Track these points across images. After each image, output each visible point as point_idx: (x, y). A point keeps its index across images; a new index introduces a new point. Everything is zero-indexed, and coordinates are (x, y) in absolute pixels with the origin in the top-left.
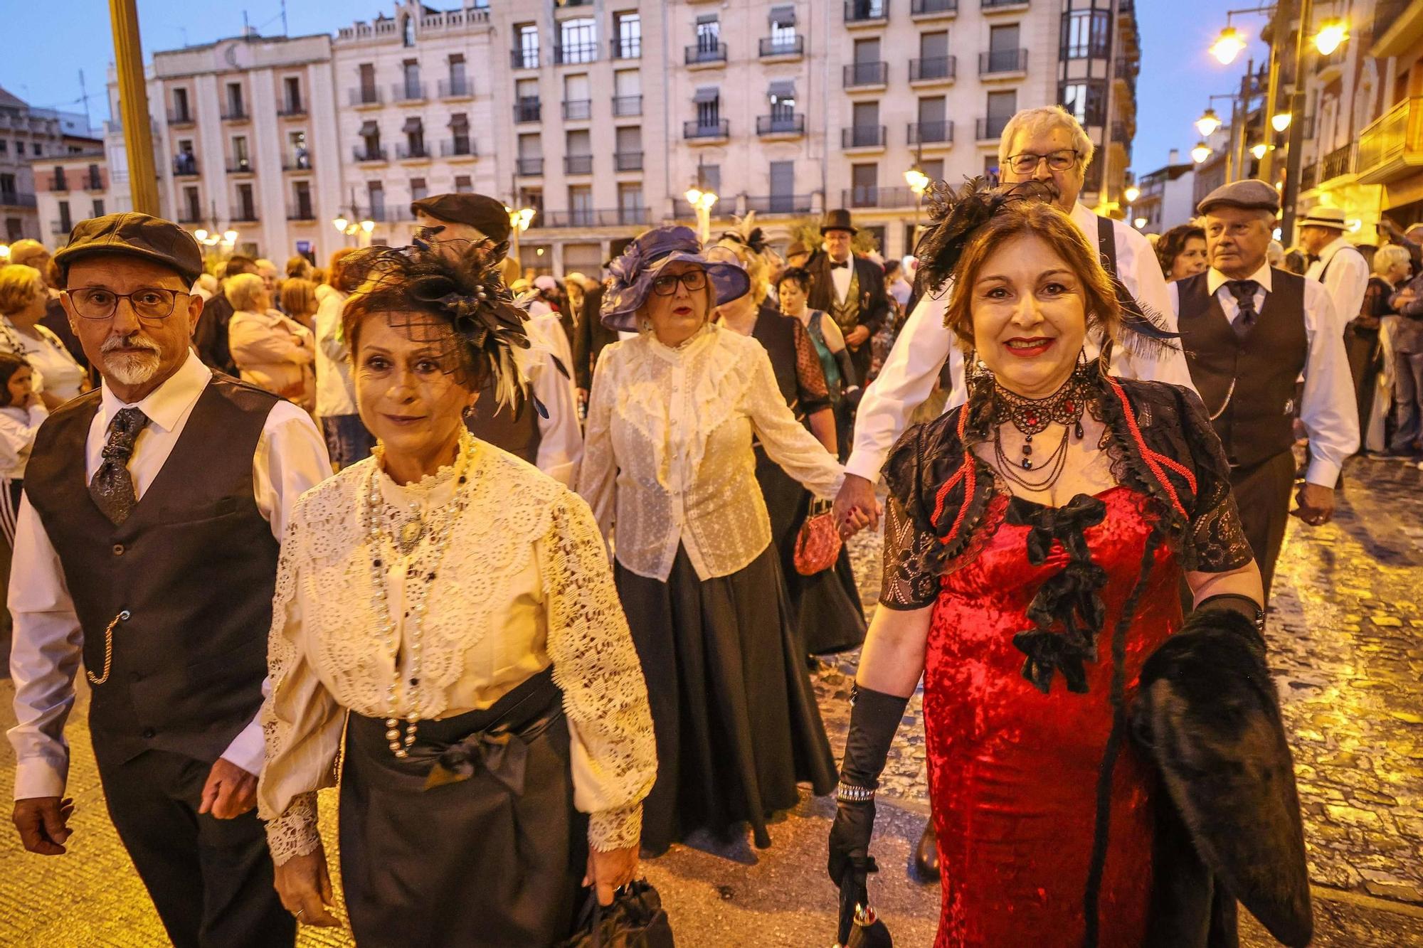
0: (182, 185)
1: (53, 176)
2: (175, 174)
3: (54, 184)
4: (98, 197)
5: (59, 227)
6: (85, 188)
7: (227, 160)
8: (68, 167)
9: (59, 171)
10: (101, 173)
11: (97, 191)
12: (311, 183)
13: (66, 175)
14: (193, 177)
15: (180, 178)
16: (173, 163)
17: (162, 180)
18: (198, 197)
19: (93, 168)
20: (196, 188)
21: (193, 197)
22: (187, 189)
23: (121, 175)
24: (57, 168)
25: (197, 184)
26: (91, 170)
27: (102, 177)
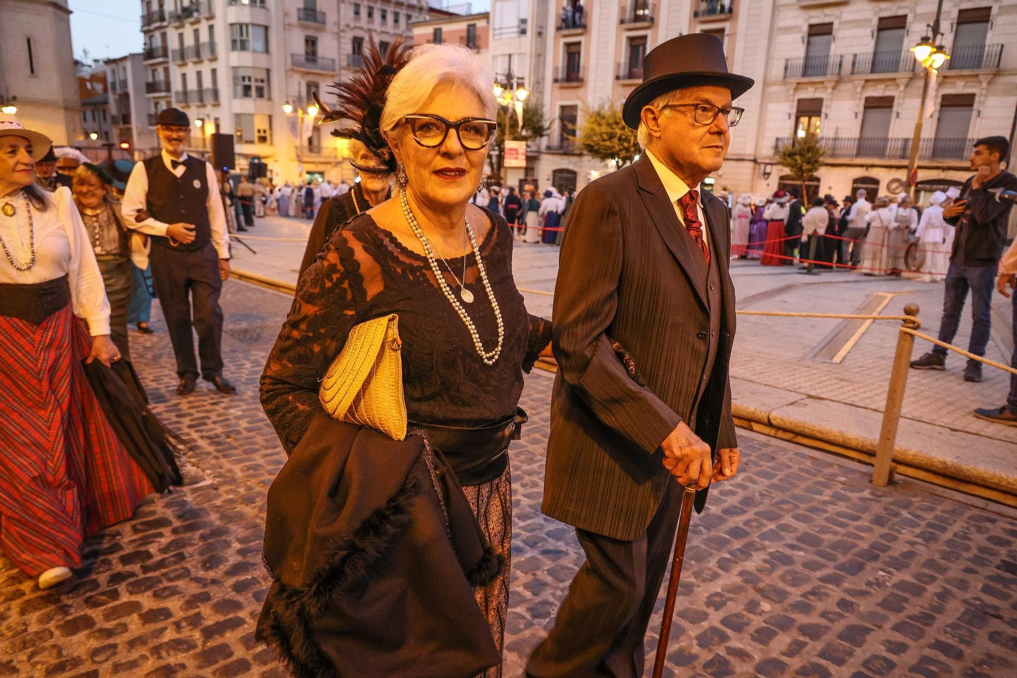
0: (563, 41)
1: (431, 38)
2: (559, 29)
7: (623, 9)
8: (446, 28)
10: (478, 33)
12: (727, 32)
13: (443, 37)
14: (580, 31)
15: (566, 32)
16: (558, 15)
17: (544, 36)
18: (579, 53)
19: (471, 28)
20: (579, 44)
21: (573, 54)
22: (568, 45)
23: (504, 31)
24: (436, 30)
25: (581, 39)
26: (468, 31)
27: (479, 37)
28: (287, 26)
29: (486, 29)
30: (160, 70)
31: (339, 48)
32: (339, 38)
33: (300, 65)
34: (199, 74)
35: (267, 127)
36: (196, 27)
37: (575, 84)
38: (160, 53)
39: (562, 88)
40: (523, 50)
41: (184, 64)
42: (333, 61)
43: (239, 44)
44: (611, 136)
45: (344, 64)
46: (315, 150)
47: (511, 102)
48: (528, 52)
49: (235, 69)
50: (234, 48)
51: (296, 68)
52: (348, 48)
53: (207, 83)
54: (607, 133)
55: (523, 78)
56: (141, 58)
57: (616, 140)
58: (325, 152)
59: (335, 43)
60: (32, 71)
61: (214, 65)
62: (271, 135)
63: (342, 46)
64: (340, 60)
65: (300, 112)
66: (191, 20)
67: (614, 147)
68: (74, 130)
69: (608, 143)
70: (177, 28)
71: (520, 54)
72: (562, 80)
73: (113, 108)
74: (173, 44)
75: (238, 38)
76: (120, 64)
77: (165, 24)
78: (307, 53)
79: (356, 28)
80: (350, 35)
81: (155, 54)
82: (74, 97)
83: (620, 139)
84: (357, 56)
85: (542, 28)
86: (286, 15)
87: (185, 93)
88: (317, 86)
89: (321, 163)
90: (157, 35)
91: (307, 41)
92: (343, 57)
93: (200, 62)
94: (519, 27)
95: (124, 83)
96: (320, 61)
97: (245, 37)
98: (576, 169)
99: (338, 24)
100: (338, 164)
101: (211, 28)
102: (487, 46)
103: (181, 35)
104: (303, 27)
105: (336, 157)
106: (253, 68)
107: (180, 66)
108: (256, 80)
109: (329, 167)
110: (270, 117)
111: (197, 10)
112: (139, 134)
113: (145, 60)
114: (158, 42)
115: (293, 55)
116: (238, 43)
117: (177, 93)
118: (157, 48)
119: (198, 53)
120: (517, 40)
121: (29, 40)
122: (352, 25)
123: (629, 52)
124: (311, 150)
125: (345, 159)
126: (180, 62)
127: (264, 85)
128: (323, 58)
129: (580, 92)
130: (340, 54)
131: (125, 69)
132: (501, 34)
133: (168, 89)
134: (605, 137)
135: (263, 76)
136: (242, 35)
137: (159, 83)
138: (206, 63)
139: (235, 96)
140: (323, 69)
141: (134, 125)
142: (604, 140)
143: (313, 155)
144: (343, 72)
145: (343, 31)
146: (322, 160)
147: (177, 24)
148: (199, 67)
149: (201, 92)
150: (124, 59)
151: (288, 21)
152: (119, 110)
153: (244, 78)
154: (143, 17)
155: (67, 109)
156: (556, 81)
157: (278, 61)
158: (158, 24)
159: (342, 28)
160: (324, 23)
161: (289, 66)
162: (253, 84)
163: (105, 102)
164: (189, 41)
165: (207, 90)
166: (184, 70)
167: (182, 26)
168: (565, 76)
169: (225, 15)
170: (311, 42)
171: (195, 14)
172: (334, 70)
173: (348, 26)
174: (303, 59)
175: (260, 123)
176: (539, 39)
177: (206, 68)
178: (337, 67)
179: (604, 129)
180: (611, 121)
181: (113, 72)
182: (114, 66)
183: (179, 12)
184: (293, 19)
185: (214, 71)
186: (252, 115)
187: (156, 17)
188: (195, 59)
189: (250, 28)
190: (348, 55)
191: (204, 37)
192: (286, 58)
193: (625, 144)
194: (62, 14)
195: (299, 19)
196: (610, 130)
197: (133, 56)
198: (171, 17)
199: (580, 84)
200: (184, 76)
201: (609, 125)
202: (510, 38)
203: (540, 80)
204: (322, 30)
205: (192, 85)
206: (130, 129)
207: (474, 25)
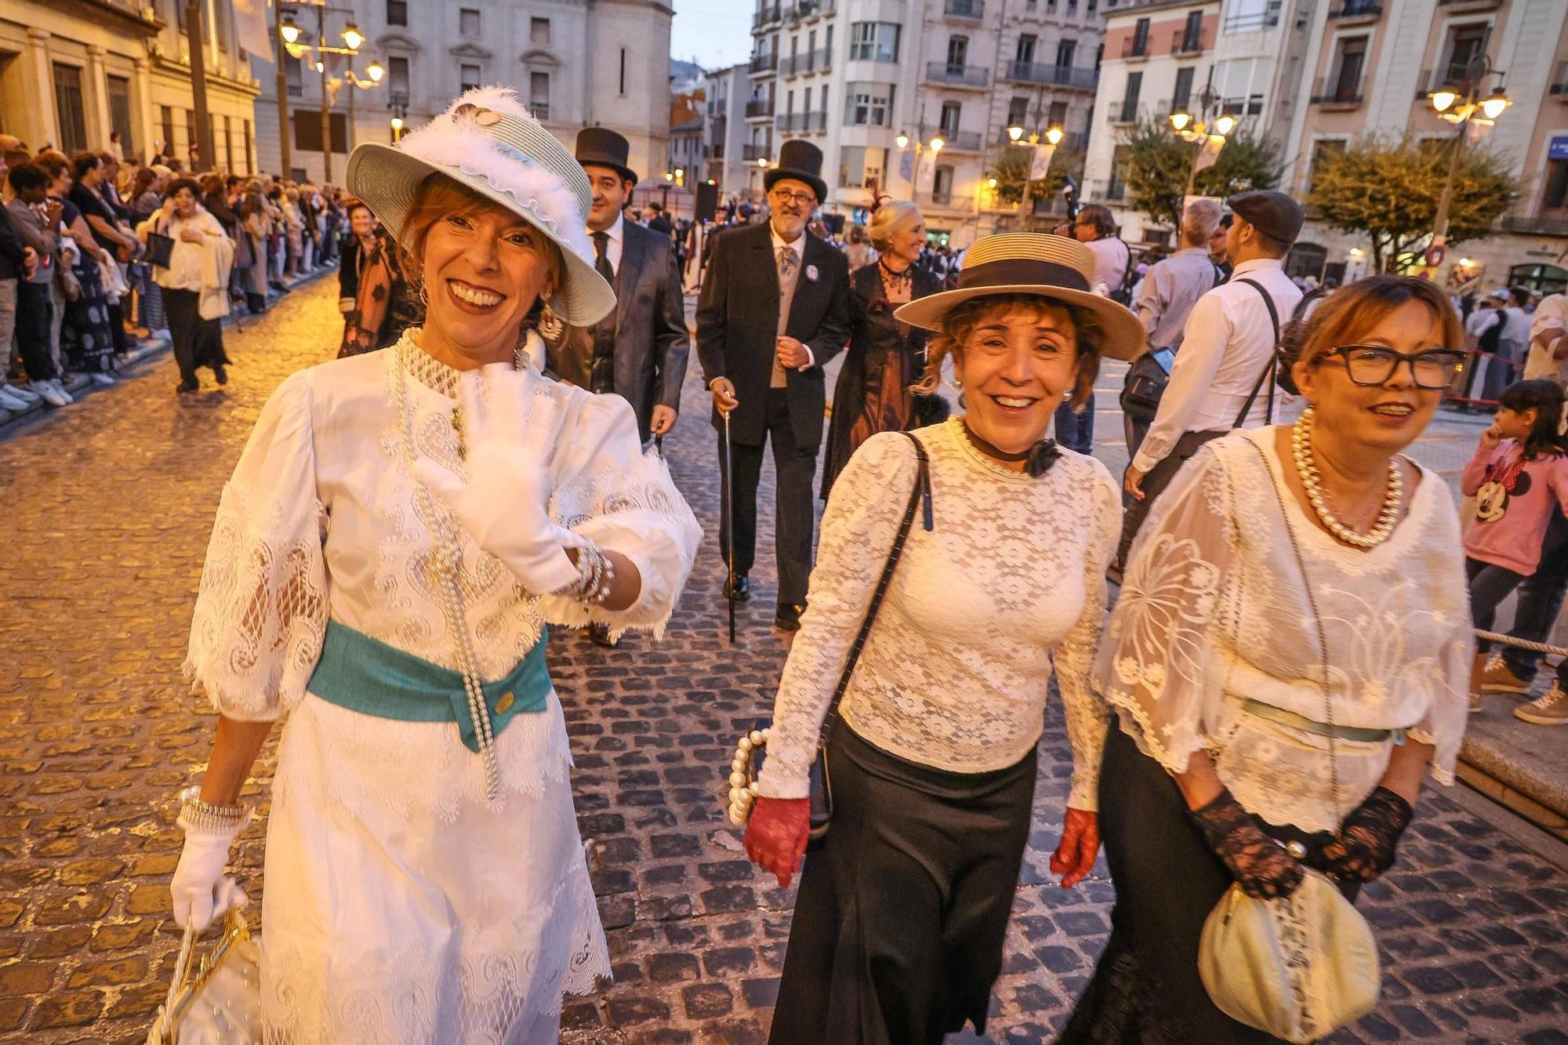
0: (1338, 34)
1: (1132, 34)
2: (1332, 15)
3: (1129, 47)
4: (1187, 64)
5: (1118, 112)
6: (1174, 49)
8: (1156, 18)
9: (1143, 25)
10: (1204, 24)
11: (1190, 53)
13: (1150, 32)
14: (1368, 18)
15: (1343, 21)
17: (1307, 27)
18: (1362, 54)
19: (1195, 17)
20: (1364, 39)
21: (1351, 56)
22: (1346, 41)
23: (1241, 22)
24: (1141, 21)
25: (1370, 31)
26: (1190, 21)
27: (1205, 31)
28: (927, 24)
29: (1215, 18)
30: (766, 85)
31: (998, 51)
32: (999, 37)
33: (937, 79)
34: (808, 91)
35: (880, 165)
36: (812, 28)
37: (1346, 106)
38: (769, 64)
39: (1325, 112)
40: (1267, 53)
41: (792, 79)
42: (986, 71)
43: (861, 51)
44: (1360, 193)
45: (1002, 74)
46: (943, 199)
47: (1204, 136)
48: (1275, 55)
49: (851, 84)
50: (852, 57)
51: (931, 83)
52: (1011, 52)
53: (816, 106)
54: (1352, 189)
55: (1260, 96)
56: (747, 69)
57: (1366, 200)
58: (956, 203)
59: (994, 44)
60: (622, 91)
61: (827, 80)
62: (884, 177)
63: (1003, 48)
64: (996, 69)
65: (918, 146)
66: (808, 19)
67: (1361, 212)
68: (658, 165)
69: (1350, 205)
70: (792, 30)
71: (1260, 58)
72: (1327, 99)
73: (707, 138)
74: (785, 52)
75: (860, 43)
76: (722, 78)
77: (778, 24)
78: (951, 59)
79: (1026, 20)
80: (1016, 32)
81: (763, 65)
82: (663, 122)
83: (1372, 199)
84: (1022, 63)
85: (1306, 14)
86: (928, 7)
87: (790, 117)
88: (958, 108)
89: (946, 218)
90: (769, 38)
91: (952, 44)
92: (1003, 65)
93: (811, 76)
94: (1266, 14)
95: (722, 104)
96: (967, 72)
97: (868, 42)
98: (1326, 244)
99: (1001, 16)
100: (971, 220)
101: (830, 28)
102: (1212, 48)
103: (795, 39)
104: (950, 23)
105: (970, 210)
106: (874, 83)
107: (789, 80)
108: (875, 101)
109: (959, 223)
110: (887, 152)
111: (817, 6)
112: (731, 171)
113: (750, 72)
114: (767, 50)
115: (929, 64)
116: (859, 50)
117: (780, 117)
118: (765, 58)
119: (810, 66)
120: (1261, 35)
121: (623, 52)
122: (1021, 17)
123: (1451, 50)
124: (935, 199)
125: (982, 213)
126: (788, 76)
127: (885, 107)
128: (972, 67)
129: (1354, 118)
130: (997, 61)
131: (726, 85)
132: (1236, 26)
133: (771, 113)
134: (1348, 193)
135: (884, 93)
136: (865, 38)
137: (762, 103)
138: (818, 76)
139: (845, 123)
140: (967, 83)
141: (726, 159)
142: (1348, 200)
143: (937, 206)
144: (998, 87)
145: (1008, 26)
146: (950, 213)
147: (792, 25)
148: (811, 83)
149: (807, 116)
150: (727, 71)
151: (929, 16)
152: (713, 139)
153: (859, 97)
154: (756, 16)
155: (652, 137)
156: (1315, 100)
157: (908, 73)
158: (770, 25)
159: (1005, 22)
160: (981, 16)
161: (922, 80)
162: (870, 106)
163: (700, 129)
164: (803, 48)
165: (815, 113)
166: (792, 86)
167: (797, 28)
168: (1333, 93)
169: (848, 13)
170: (958, 46)
171: (814, 11)
172: (985, 84)
173: (1015, 19)
174: (944, 69)
175: (873, 160)
176: (1299, 33)
177: (816, 84)
178: (990, 81)
179: (1350, 182)
180: (1365, 169)
181: (713, 88)
182: (715, 80)
183: (797, 9)
184: (938, 13)
185: (825, 88)
186: (864, 148)
187: (770, 15)
188: (805, 72)
189: (877, 27)
190: (1009, 63)
191: (820, 43)
192: (919, 69)
193: (1381, 207)
194: (663, 16)
195: (946, 12)
196: (1358, 184)
197: (737, 67)
198: (786, 16)
199: (1354, 106)
200: (791, 93)
201: (1361, 176)
202: (1248, 33)
203: (1290, 99)
204: (975, 26)
205: (798, 108)
206: (721, 164)
207: (1200, 12)
